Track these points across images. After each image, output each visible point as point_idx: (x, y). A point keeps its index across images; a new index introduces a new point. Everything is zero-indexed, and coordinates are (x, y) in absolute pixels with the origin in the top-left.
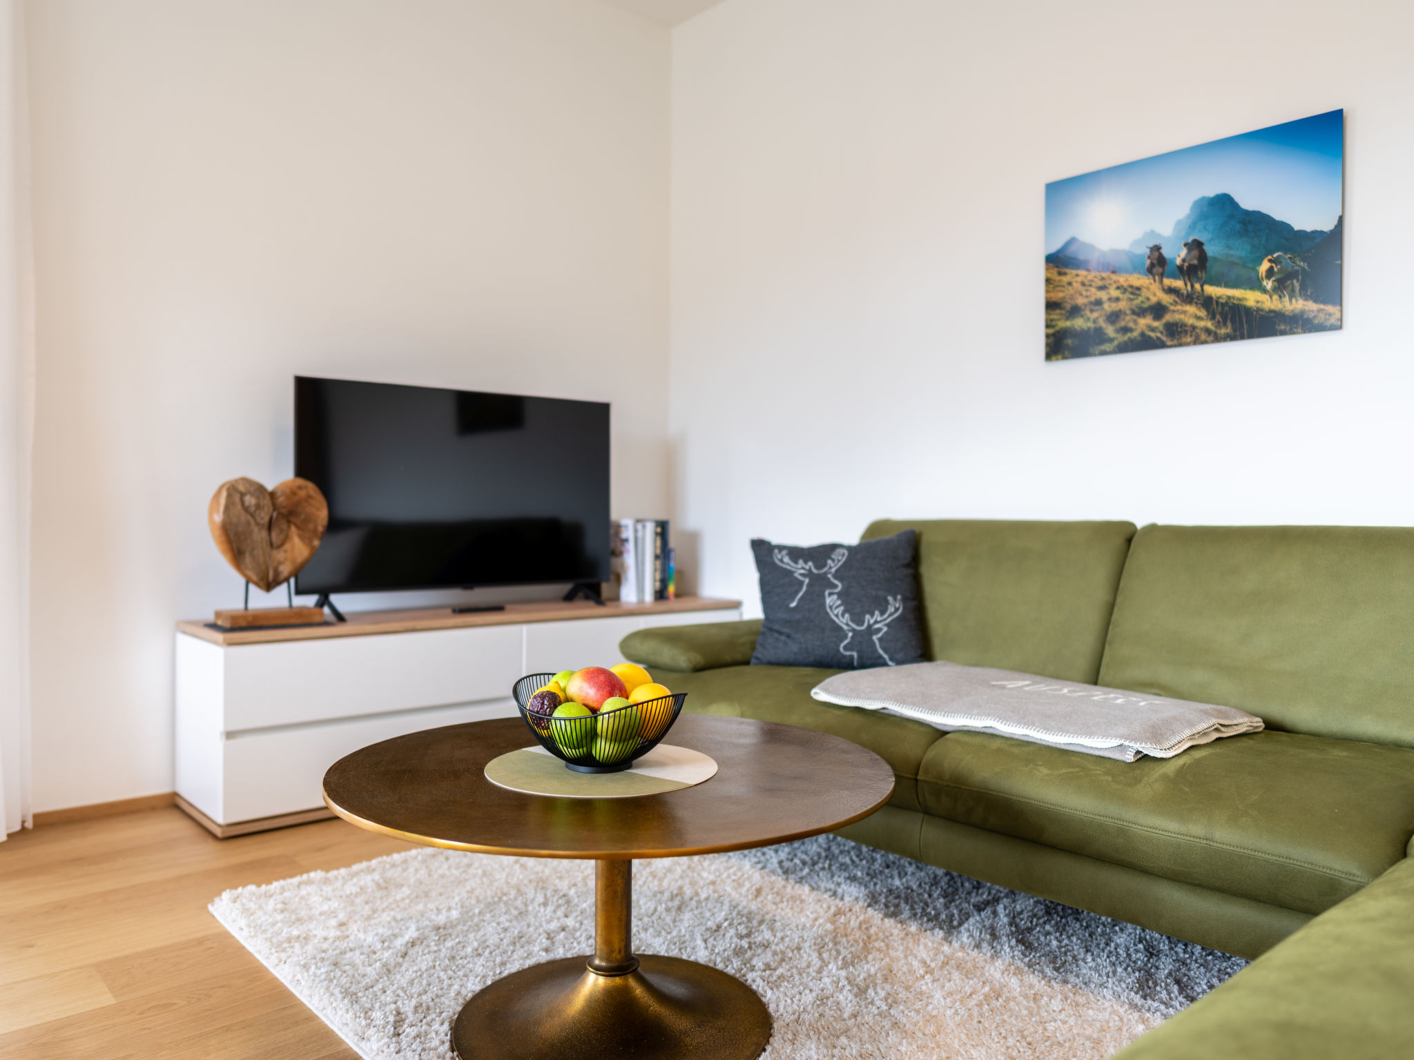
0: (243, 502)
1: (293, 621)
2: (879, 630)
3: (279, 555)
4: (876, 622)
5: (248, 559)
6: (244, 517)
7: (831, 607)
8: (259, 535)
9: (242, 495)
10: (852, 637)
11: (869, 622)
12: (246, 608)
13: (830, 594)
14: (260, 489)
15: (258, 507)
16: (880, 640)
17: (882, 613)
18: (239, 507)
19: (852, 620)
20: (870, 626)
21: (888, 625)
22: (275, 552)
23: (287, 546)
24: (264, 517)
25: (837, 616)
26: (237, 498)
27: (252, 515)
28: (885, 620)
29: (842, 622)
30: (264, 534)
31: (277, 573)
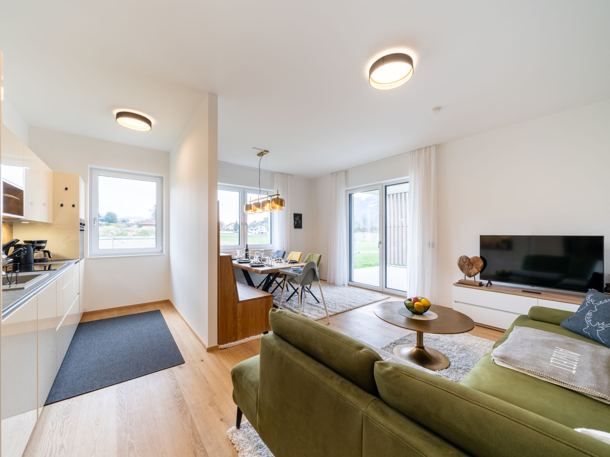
0: (463, 260)
1: (471, 284)
2: (601, 329)
3: (471, 271)
4: (601, 326)
5: (464, 271)
6: (463, 263)
7: (587, 316)
8: (466, 266)
9: (463, 259)
10: (588, 327)
11: (598, 324)
12: (465, 280)
13: (591, 312)
14: (467, 258)
15: (466, 261)
16: (599, 332)
17: (605, 324)
18: (462, 261)
19: (591, 322)
20: (597, 326)
21: (605, 328)
22: (470, 270)
23: (472, 269)
24: (467, 263)
25: (587, 319)
26: (462, 259)
27: (465, 263)
28: (606, 326)
29: (587, 321)
30: (467, 266)
31: (470, 274)
